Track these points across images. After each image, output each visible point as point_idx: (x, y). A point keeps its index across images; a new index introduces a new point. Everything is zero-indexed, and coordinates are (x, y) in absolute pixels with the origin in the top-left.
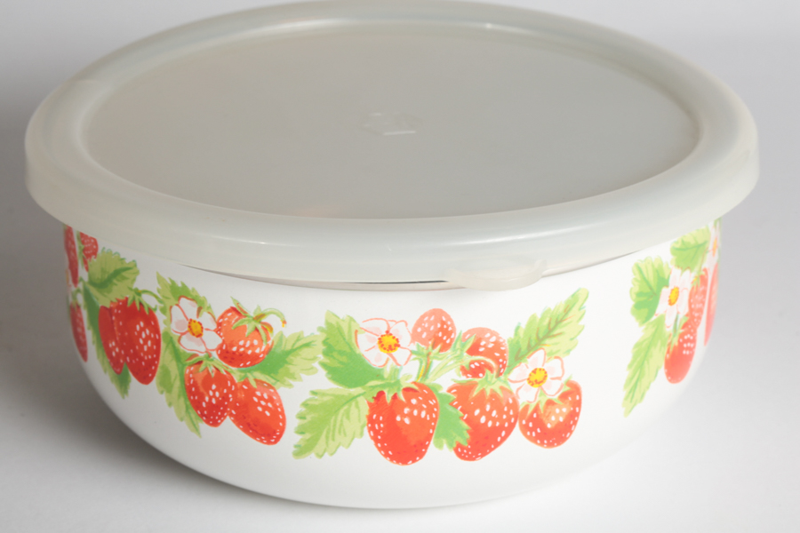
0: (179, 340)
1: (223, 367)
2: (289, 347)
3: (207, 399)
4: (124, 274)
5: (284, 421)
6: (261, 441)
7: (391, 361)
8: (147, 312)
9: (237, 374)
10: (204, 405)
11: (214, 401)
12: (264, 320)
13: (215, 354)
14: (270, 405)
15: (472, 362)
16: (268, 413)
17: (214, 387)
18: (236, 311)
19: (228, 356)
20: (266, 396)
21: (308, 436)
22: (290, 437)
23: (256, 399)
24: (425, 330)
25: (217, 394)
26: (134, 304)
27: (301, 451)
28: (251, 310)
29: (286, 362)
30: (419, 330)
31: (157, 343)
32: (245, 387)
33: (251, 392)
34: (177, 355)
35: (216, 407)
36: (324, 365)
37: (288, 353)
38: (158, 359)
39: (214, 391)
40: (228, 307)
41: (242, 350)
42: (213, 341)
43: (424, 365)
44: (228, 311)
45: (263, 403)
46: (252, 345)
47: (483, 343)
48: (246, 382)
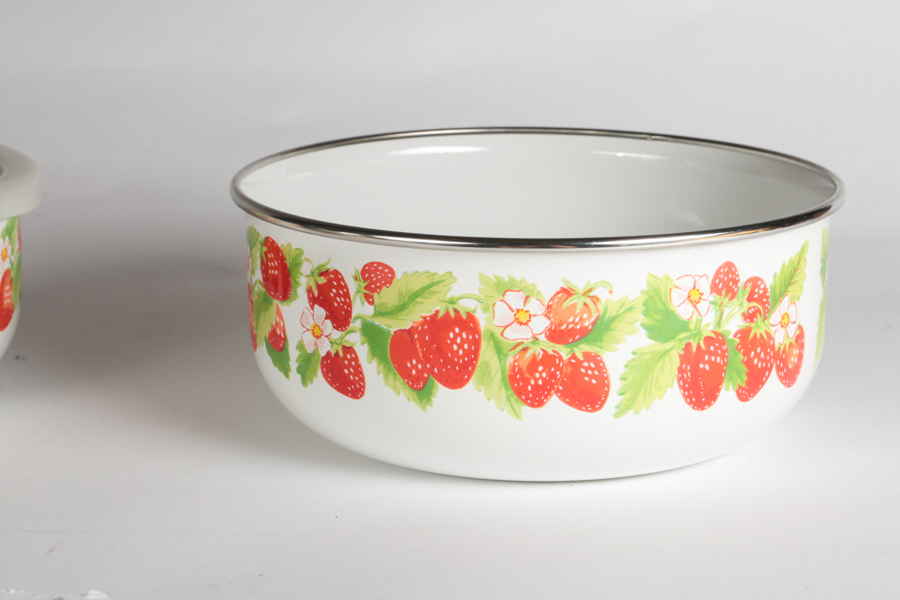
0: (502, 335)
1: (550, 347)
2: (614, 314)
3: (533, 382)
4: (434, 289)
5: (608, 386)
6: (587, 410)
7: (696, 312)
8: (464, 317)
9: (564, 352)
10: (529, 388)
11: (540, 382)
12: (591, 294)
13: (542, 338)
14: (596, 373)
15: (750, 308)
16: (594, 381)
17: (541, 368)
18: (567, 292)
19: (556, 335)
20: (592, 365)
21: (628, 396)
22: (613, 399)
23: (583, 370)
24: (721, 280)
25: (544, 375)
26: (447, 313)
27: (621, 411)
28: (580, 285)
29: (611, 329)
30: (717, 281)
31: (477, 343)
32: (573, 361)
33: (579, 364)
34: (499, 349)
35: (543, 387)
36: (644, 326)
37: (613, 320)
38: (476, 358)
39: (540, 373)
40: (558, 290)
41: (571, 326)
42: (541, 324)
43: (719, 312)
44: (558, 293)
45: (590, 372)
46: (581, 320)
47: (756, 290)
48: (574, 356)
